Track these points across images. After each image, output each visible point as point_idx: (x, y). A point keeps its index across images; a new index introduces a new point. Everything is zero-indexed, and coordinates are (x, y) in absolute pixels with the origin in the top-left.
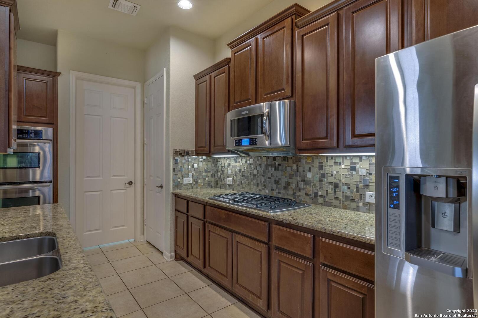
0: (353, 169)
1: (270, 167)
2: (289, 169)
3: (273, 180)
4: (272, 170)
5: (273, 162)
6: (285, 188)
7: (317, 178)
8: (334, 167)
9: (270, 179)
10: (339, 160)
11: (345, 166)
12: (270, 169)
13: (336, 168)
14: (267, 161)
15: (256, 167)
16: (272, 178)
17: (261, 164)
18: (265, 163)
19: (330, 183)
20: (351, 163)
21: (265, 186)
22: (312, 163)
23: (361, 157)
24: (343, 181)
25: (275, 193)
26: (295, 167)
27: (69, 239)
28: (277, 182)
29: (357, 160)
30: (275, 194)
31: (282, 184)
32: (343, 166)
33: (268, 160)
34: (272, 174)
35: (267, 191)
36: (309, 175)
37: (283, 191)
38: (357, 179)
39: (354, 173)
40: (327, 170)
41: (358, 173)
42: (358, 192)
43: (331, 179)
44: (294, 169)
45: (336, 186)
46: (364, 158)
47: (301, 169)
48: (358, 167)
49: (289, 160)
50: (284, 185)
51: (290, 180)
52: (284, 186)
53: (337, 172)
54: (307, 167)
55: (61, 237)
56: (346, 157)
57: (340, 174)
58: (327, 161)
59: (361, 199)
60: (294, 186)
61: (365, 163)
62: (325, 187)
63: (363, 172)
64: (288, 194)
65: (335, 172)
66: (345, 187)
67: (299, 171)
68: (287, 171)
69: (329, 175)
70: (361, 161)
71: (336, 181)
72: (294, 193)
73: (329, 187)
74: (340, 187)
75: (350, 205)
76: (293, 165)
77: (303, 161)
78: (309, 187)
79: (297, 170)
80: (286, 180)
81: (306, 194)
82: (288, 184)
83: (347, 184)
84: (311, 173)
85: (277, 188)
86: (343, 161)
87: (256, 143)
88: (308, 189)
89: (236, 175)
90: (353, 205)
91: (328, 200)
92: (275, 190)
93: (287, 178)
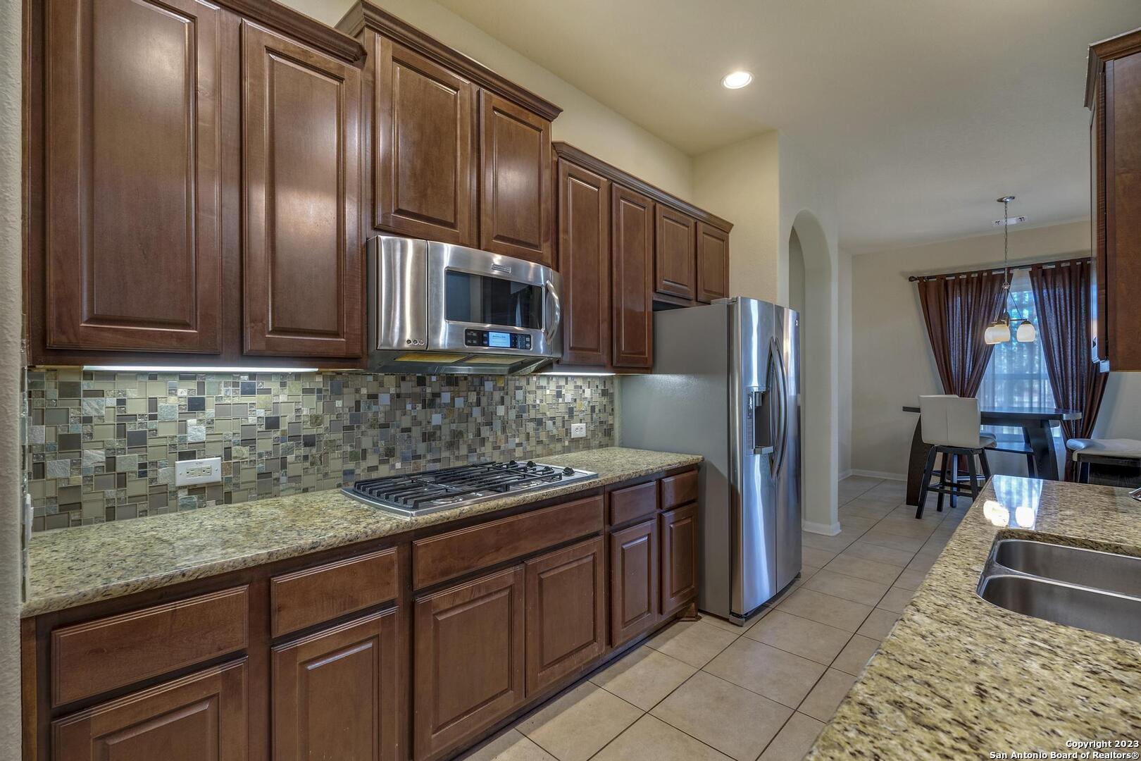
0: (559, 395)
1: (408, 400)
2: (459, 402)
3: (416, 432)
4: (414, 408)
5: (418, 389)
6: (452, 445)
7: (514, 414)
8: (539, 392)
9: (410, 431)
11: (550, 391)
12: (409, 407)
13: (539, 395)
14: (398, 386)
15: (358, 403)
16: (414, 429)
17: (377, 395)
18: (393, 390)
19: (531, 420)
20: (558, 387)
21: (390, 453)
22: (505, 389)
23: (566, 377)
25: (422, 462)
26: (473, 398)
27: (956, 562)
28: (428, 437)
29: (562, 383)
30: (425, 465)
31: (443, 438)
32: (548, 392)
33: (402, 383)
34: (414, 418)
35: (398, 465)
37: (445, 454)
38: (562, 409)
39: (560, 400)
40: (529, 399)
41: (564, 400)
42: (563, 426)
43: (532, 414)
44: (471, 401)
45: (539, 422)
46: (569, 379)
47: (484, 400)
48: (563, 391)
49: (460, 383)
50: (448, 439)
51: (462, 427)
52: (447, 442)
53: (541, 401)
54: (496, 396)
55: (969, 573)
56: (553, 376)
57: (544, 403)
58: (528, 384)
59: (567, 435)
60: (471, 436)
61: (571, 386)
62: (526, 428)
63: (568, 398)
64: (457, 458)
65: (538, 402)
66: (550, 423)
67: (482, 404)
68: (454, 407)
69: (531, 406)
70: (567, 384)
71: (539, 416)
72: (472, 450)
73: (531, 426)
74: (544, 424)
75: (555, 448)
76: (469, 393)
77: (488, 386)
78: (499, 433)
79: (478, 403)
80: (454, 426)
81: (494, 448)
82: (457, 435)
83: (552, 419)
84: (503, 407)
85: (430, 450)
86: (548, 383)
87: (528, 345)
88: (499, 438)
89: (245, 442)
90: (559, 446)
91: (529, 448)
92: (424, 456)
93: (454, 423)
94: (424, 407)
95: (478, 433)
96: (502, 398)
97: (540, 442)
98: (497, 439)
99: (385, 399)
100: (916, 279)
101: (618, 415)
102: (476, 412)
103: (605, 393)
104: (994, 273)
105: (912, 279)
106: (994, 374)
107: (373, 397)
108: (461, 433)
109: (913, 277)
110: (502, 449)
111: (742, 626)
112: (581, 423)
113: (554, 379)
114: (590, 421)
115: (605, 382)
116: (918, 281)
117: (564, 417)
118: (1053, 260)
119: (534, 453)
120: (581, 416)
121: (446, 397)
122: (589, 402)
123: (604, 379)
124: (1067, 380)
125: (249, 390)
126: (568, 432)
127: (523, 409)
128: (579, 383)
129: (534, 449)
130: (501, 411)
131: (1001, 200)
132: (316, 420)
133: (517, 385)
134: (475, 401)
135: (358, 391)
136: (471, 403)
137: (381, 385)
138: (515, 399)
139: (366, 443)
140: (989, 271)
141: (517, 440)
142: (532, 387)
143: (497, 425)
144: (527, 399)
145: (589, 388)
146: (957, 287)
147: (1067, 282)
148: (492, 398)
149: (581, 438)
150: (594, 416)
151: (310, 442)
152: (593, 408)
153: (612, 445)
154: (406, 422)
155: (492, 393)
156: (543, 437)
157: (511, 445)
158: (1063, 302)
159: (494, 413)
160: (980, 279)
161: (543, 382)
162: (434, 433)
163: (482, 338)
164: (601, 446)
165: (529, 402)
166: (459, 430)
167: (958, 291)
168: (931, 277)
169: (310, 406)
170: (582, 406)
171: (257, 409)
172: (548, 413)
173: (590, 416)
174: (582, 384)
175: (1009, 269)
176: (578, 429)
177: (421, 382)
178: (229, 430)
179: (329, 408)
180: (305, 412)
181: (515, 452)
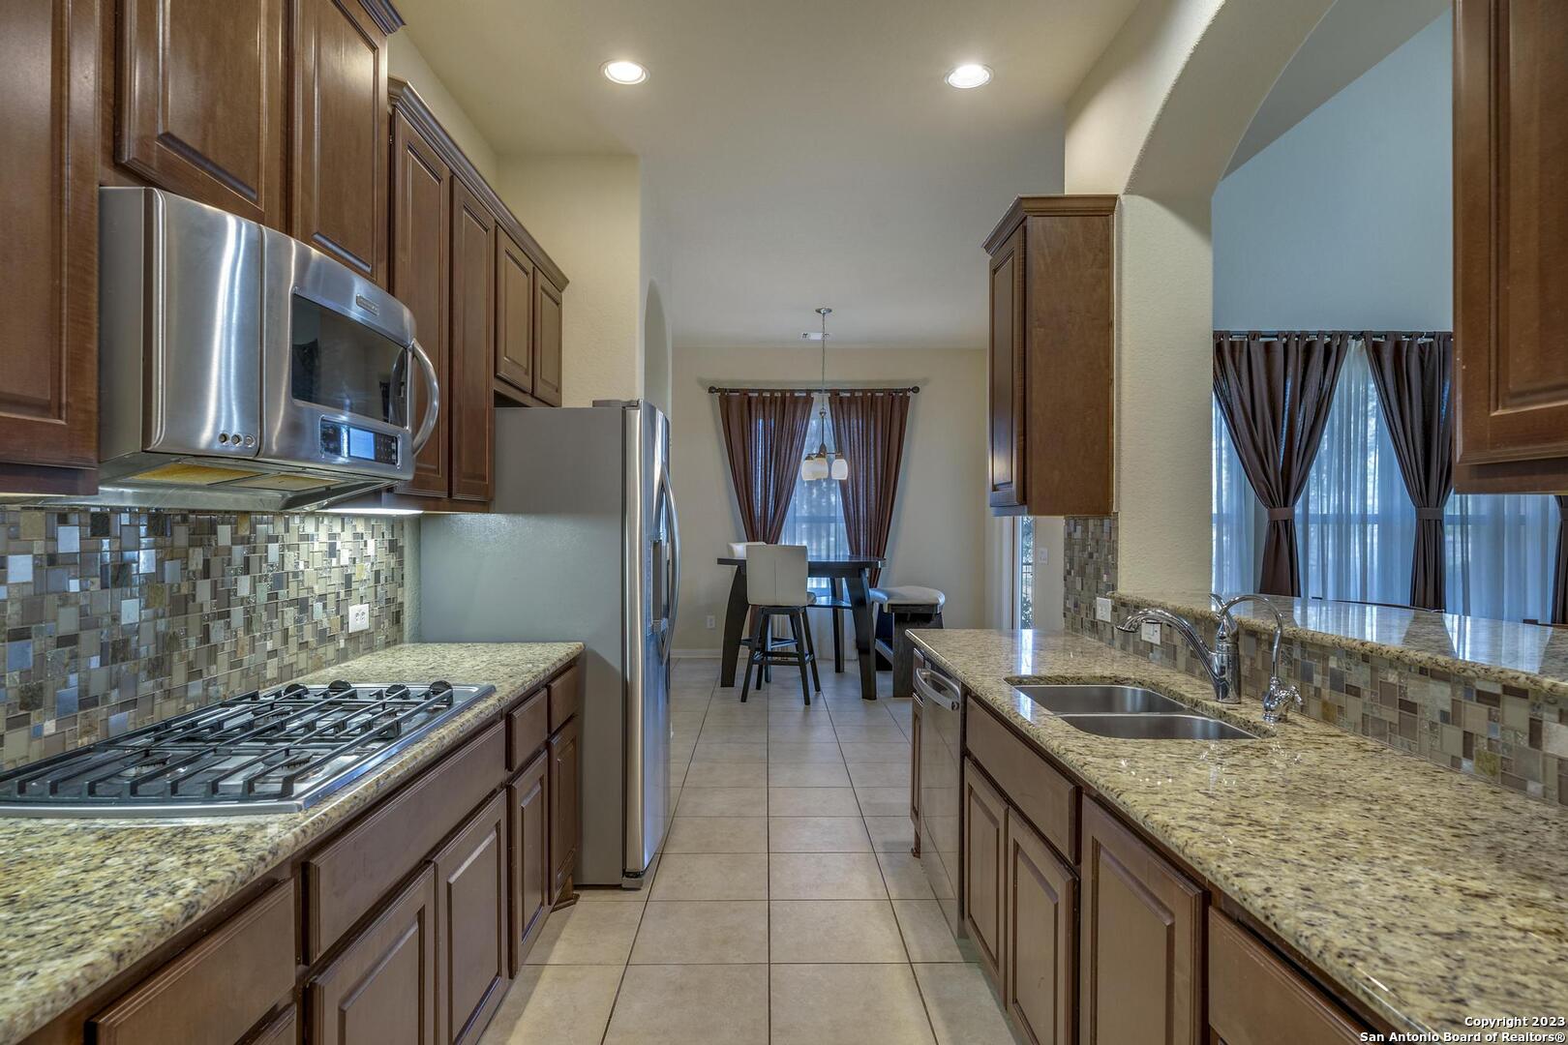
0: (332, 551)
1: (72, 570)
2: (173, 571)
3: (89, 643)
6: (159, 666)
7: (265, 591)
8: (304, 546)
9: (76, 643)
11: (320, 545)
12: (73, 585)
13: (304, 553)
16: (83, 636)
18: (38, 547)
19: (291, 603)
20: (330, 536)
21: (31, 699)
23: (343, 519)
25: (100, 715)
26: (196, 560)
29: (338, 528)
31: (142, 652)
32: (316, 546)
38: (337, 578)
39: (334, 560)
40: (288, 560)
41: (339, 561)
42: (338, 612)
43: (293, 591)
44: (194, 567)
45: (303, 605)
46: (346, 521)
47: (216, 565)
48: (338, 545)
50: (152, 653)
51: (178, 624)
52: (150, 660)
53: (307, 564)
56: (324, 515)
57: (311, 569)
58: (287, 530)
59: (342, 629)
60: (193, 645)
61: (347, 535)
62: (283, 618)
63: (345, 557)
64: (168, 694)
65: (301, 566)
66: (318, 606)
67: (212, 574)
68: (163, 582)
69: (291, 575)
70: (343, 530)
71: (303, 594)
72: (194, 674)
73: (291, 613)
74: (310, 608)
75: (325, 654)
76: (191, 551)
77: (224, 533)
78: (241, 633)
79: (206, 573)
80: (162, 625)
81: (232, 666)
82: (168, 643)
83: (323, 597)
84: (248, 577)
85: (115, 683)
86: (317, 529)
87: (394, 457)
88: (240, 643)
90: (330, 651)
91: (287, 660)
92: (106, 697)
93: (163, 617)
94: (104, 586)
95: (206, 636)
96: (247, 560)
97: (303, 645)
98: (236, 647)
100: (717, 391)
101: (408, 586)
102: (204, 589)
103: (394, 547)
104: (796, 395)
105: (712, 390)
106: (795, 517)
108: (174, 638)
109: (714, 388)
110: (245, 665)
111: (639, 889)
112: (361, 603)
113: (326, 521)
114: (372, 599)
115: (393, 527)
116: (719, 394)
117: (338, 593)
118: (848, 386)
119: (295, 666)
120: (362, 590)
122: (373, 564)
123: (395, 523)
124: (859, 524)
126: (344, 622)
127: (280, 581)
128: (360, 527)
129: (293, 659)
130: (244, 587)
131: (819, 311)
133: (271, 532)
134: (200, 567)
136: (194, 573)
138: (266, 561)
140: (792, 391)
141: (270, 645)
142: (292, 538)
143: (238, 614)
144: (286, 560)
145: (373, 538)
146: (760, 406)
147: (860, 415)
148: (230, 559)
149: (362, 632)
150: (379, 589)
152: (377, 574)
153: (402, 642)
154: (67, 622)
155: (230, 549)
156: (309, 636)
157: (259, 657)
158: (856, 435)
159: (231, 593)
160: (784, 399)
161: (309, 527)
162: (126, 642)
164: (388, 644)
165: (289, 567)
166: (171, 631)
167: (761, 412)
168: (732, 391)
170: (363, 572)
172: (316, 587)
173: (373, 589)
174: (363, 531)
175: (809, 392)
176: (359, 616)
181: (265, 668)
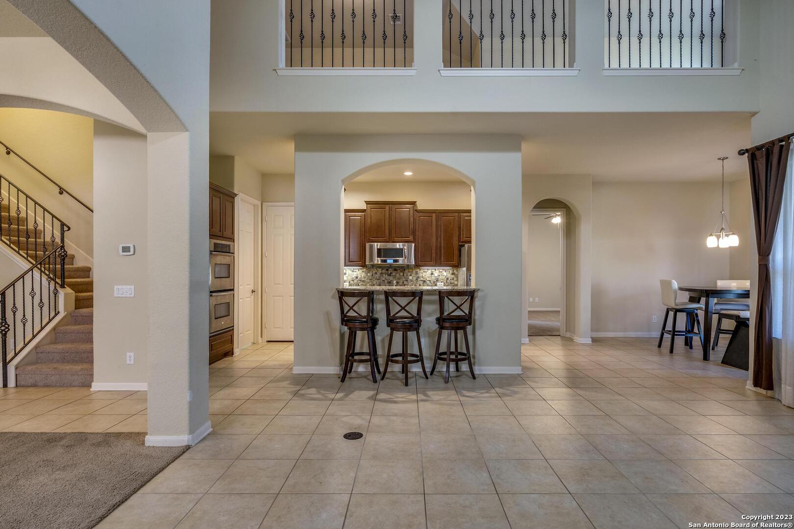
0: (432, 274)
2: (398, 275)
3: (386, 281)
7: (415, 279)
10: (426, 271)
11: (429, 273)
13: (424, 274)
15: (373, 274)
18: (380, 272)
19: (422, 281)
20: (432, 272)
22: (412, 272)
23: (435, 269)
24: (428, 279)
26: (402, 274)
29: (434, 270)
32: (427, 273)
36: (410, 278)
38: (433, 278)
39: (433, 276)
40: (421, 275)
42: (434, 283)
43: (422, 279)
46: (437, 269)
47: (405, 275)
48: (434, 273)
53: (425, 276)
54: (409, 274)
56: (429, 269)
57: (427, 276)
58: (420, 271)
59: (436, 286)
62: (419, 283)
63: (436, 275)
66: (428, 282)
69: (421, 277)
70: (436, 271)
76: (400, 273)
79: (403, 275)
86: (428, 271)
89: (352, 281)
99: (378, 274)
101: (459, 281)
102: (403, 278)
103: (452, 274)
107: (376, 273)
112: (442, 283)
117: (434, 280)
120: (442, 280)
121: (394, 274)
122: (446, 277)
125: (353, 272)
127: (418, 278)
128: (441, 270)
132: (364, 277)
133: (417, 271)
135: (373, 272)
137: (378, 271)
139: (375, 283)
142: (422, 272)
143: (409, 281)
145: (445, 272)
150: (448, 281)
151: (363, 281)
152: (447, 279)
154: (384, 279)
155: (407, 273)
163: (385, 261)
169: (363, 274)
170: (442, 278)
171: (355, 275)
173: (446, 281)
176: (440, 284)
177: (387, 270)
178: (350, 278)
179: (367, 275)
180: (362, 276)
